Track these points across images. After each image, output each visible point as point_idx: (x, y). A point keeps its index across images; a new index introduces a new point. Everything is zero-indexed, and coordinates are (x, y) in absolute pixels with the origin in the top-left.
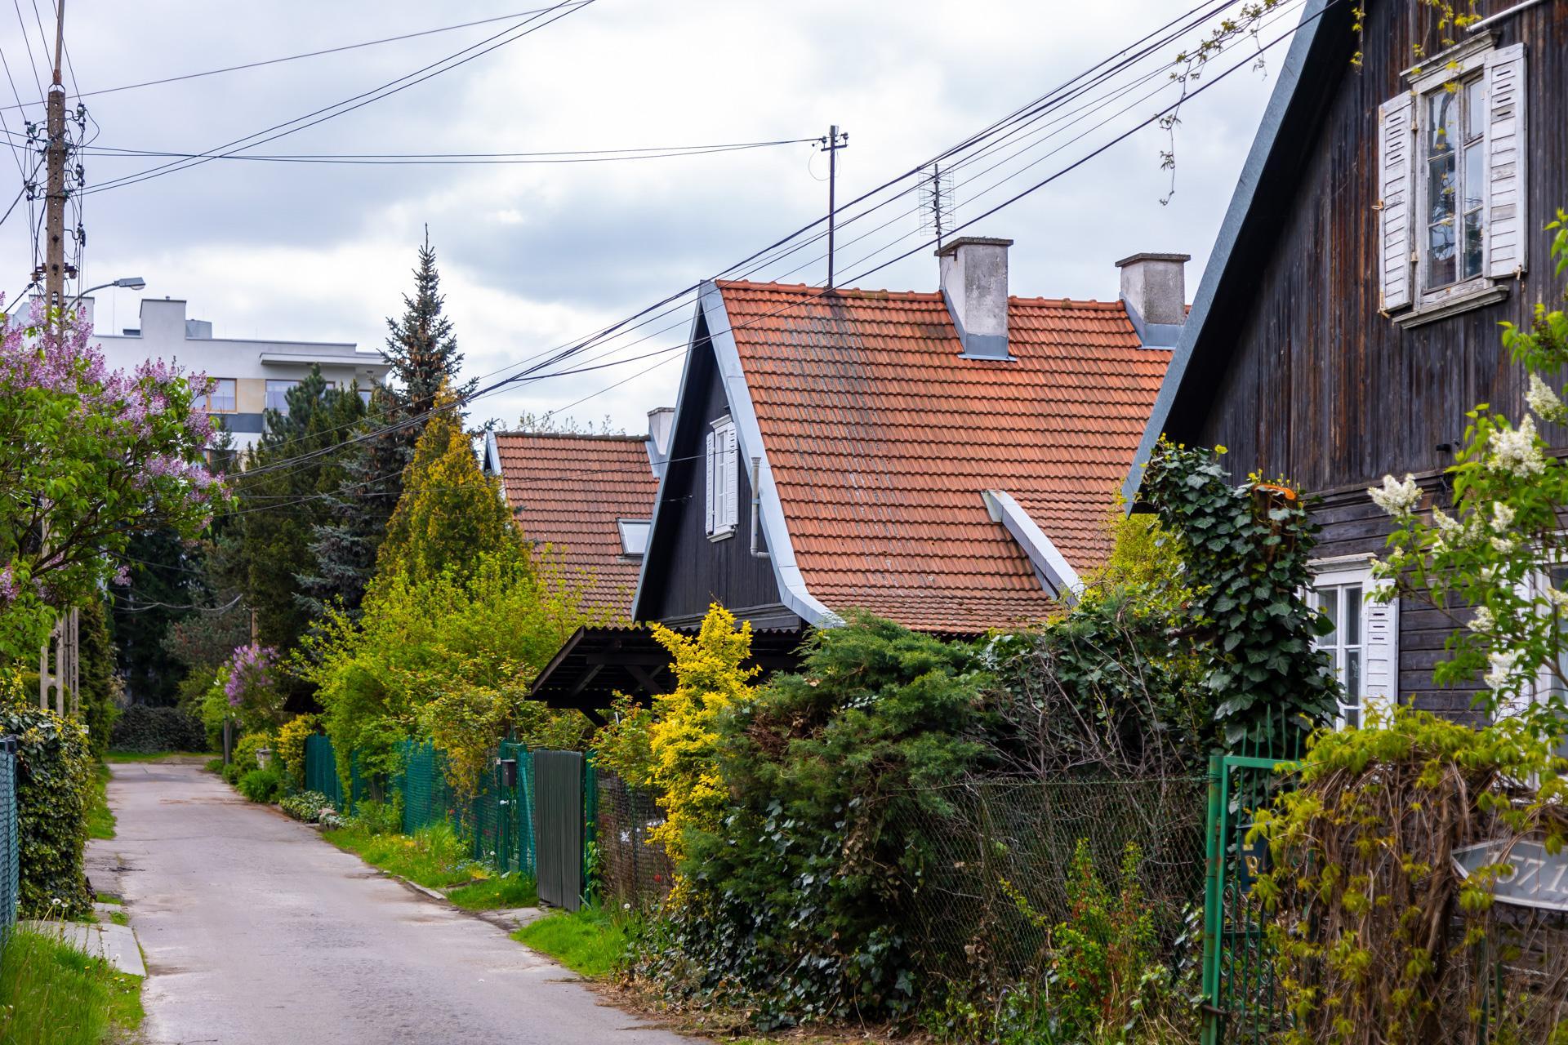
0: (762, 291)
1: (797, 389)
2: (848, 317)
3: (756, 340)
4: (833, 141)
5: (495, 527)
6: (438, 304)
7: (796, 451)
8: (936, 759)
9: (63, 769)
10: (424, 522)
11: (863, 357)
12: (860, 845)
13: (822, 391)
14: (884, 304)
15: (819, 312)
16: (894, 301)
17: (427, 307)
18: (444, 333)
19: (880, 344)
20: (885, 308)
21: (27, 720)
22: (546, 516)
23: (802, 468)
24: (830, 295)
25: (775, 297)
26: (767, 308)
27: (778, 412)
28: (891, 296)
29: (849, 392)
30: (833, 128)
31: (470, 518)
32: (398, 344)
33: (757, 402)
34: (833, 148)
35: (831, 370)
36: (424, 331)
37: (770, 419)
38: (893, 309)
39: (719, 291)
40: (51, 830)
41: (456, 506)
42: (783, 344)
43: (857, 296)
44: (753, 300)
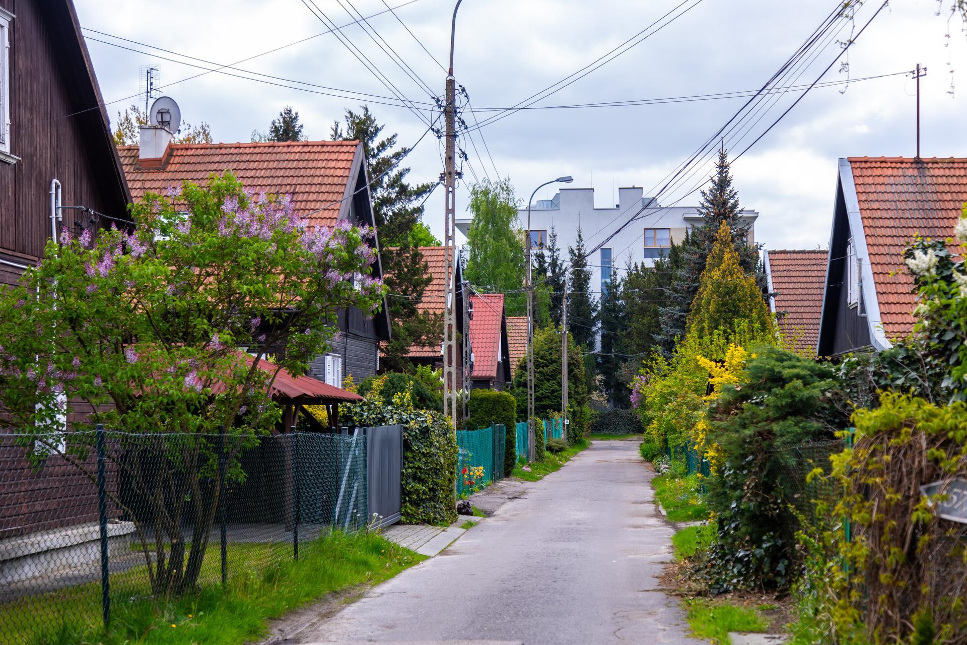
0: (876, 162)
1: (891, 218)
2: (928, 174)
3: (869, 190)
4: (918, 72)
5: (750, 305)
6: (729, 181)
7: (888, 254)
8: (791, 432)
9: (431, 443)
10: (708, 303)
11: (935, 197)
12: (753, 484)
13: (907, 218)
14: (951, 165)
15: (910, 172)
16: (958, 163)
17: (723, 183)
18: (733, 197)
19: (947, 188)
20: (952, 168)
21: (412, 416)
22: (795, 297)
23: (890, 264)
24: (918, 162)
25: (884, 165)
26: (878, 172)
27: (879, 232)
28: (956, 161)
29: (924, 218)
30: (918, 65)
31: (735, 300)
32: (706, 204)
33: (866, 226)
34: (918, 76)
35: (914, 206)
36: (721, 196)
37: (873, 236)
38: (957, 168)
39: (849, 163)
40: (423, 476)
41: (727, 294)
42: (886, 192)
43: (935, 161)
44: (870, 168)
